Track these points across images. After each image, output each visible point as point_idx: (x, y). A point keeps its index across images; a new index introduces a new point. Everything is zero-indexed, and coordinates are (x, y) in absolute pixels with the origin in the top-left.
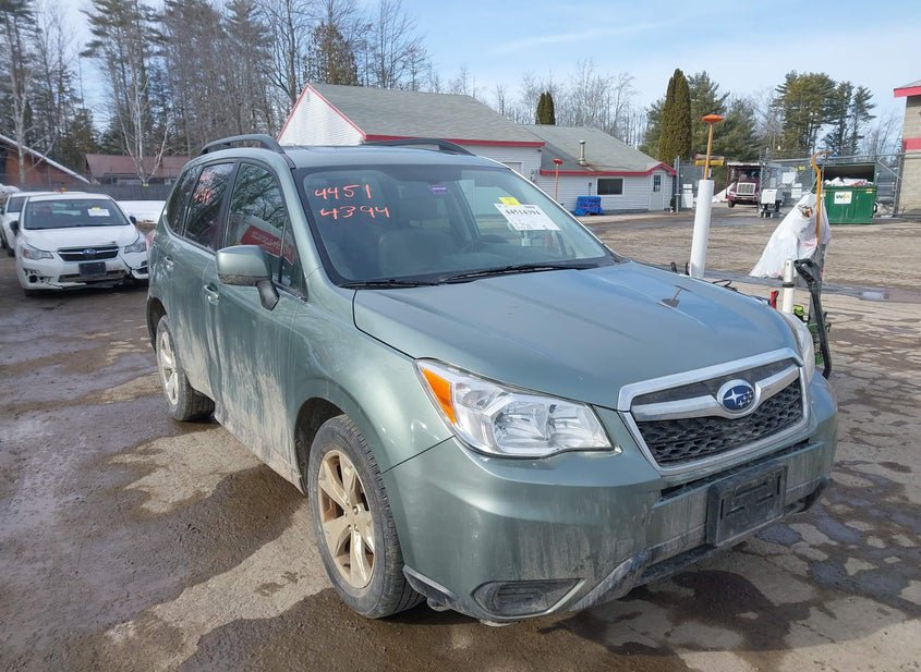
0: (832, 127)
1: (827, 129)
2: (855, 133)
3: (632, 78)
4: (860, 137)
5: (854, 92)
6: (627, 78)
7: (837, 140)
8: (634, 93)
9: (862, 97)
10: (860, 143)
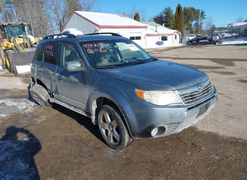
0: (196, 21)
1: (195, 22)
2: (201, 23)
3: (145, 10)
4: (203, 24)
5: (200, 12)
6: (144, 10)
7: (196, 25)
8: (146, 14)
9: (203, 13)
10: (203, 25)
